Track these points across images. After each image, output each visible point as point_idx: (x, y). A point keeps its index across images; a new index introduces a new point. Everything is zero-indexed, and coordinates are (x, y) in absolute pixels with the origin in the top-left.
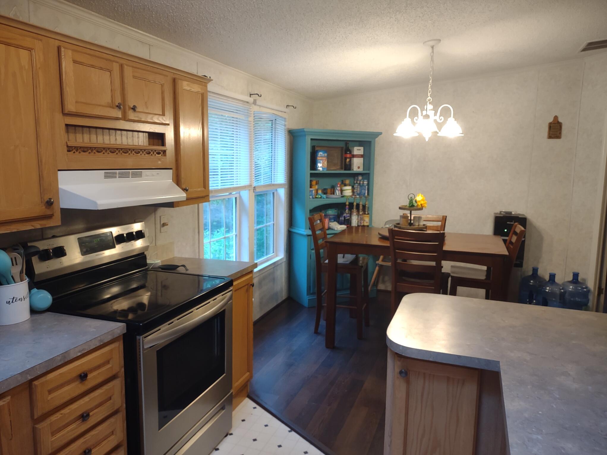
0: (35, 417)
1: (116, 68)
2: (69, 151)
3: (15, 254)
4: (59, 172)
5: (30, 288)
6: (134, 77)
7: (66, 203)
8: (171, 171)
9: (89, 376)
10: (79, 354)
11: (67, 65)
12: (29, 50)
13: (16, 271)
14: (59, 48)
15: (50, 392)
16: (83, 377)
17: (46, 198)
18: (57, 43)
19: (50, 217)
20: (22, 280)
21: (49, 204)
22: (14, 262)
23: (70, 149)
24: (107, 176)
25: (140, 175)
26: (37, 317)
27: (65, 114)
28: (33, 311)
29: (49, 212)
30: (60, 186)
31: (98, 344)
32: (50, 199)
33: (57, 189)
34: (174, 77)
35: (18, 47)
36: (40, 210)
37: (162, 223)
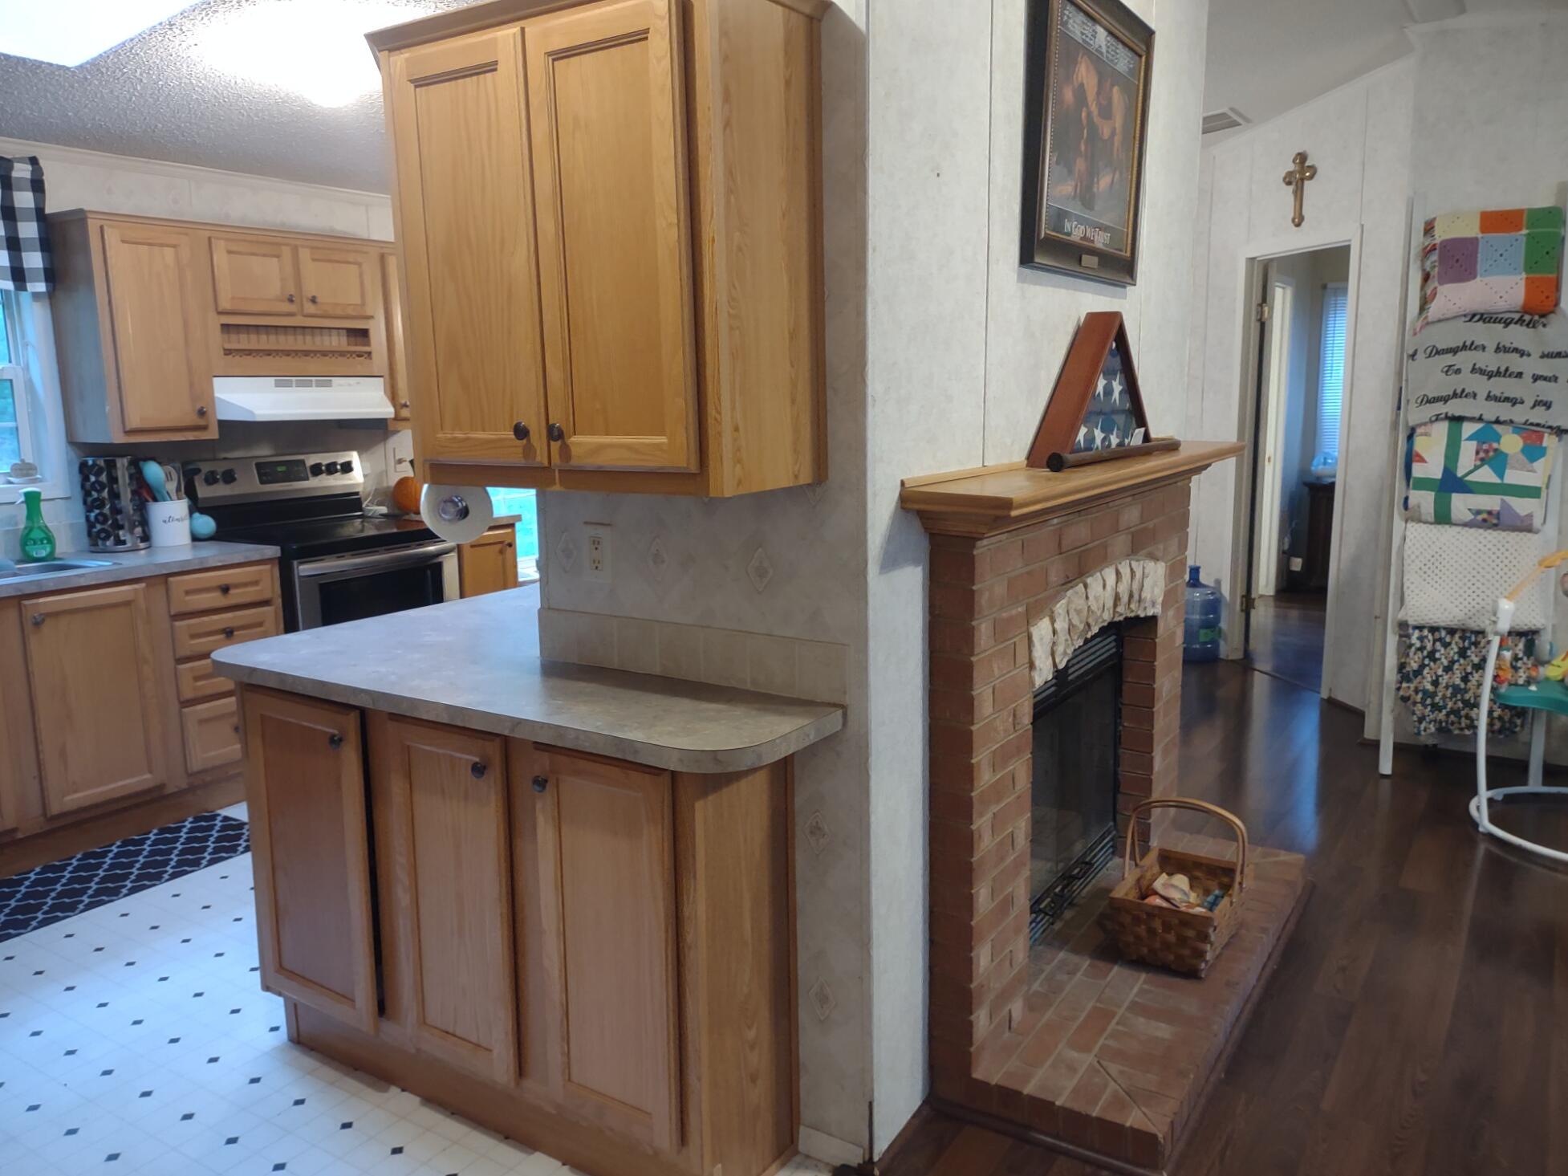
0: (172, 613)
1: (286, 252)
2: (226, 354)
3: (169, 468)
4: (215, 379)
5: (191, 513)
6: (314, 260)
7: (224, 414)
8: (382, 379)
9: (232, 592)
10: (220, 564)
11: (220, 258)
12: (174, 246)
13: (172, 486)
14: (210, 238)
15: (188, 593)
16: (225, 589)
17: (198, 407)
18: (208, 234)
19: (204, 428)
20: (179, 499)
21: (202, 413)
22: (169, 477)
23: (228, 352)
24: (277, 385)
25: (329, 385)
26: (197, 543)
27: (220, 313)
28: (195, 538)
29: (202, 422)
30: (217, 395)
31: (242, 560)
32: (203, 408)
33: (212, 398)
34: (382, 251)
35: (162, 245)
36: (192, 419)
37: (397, 458)
